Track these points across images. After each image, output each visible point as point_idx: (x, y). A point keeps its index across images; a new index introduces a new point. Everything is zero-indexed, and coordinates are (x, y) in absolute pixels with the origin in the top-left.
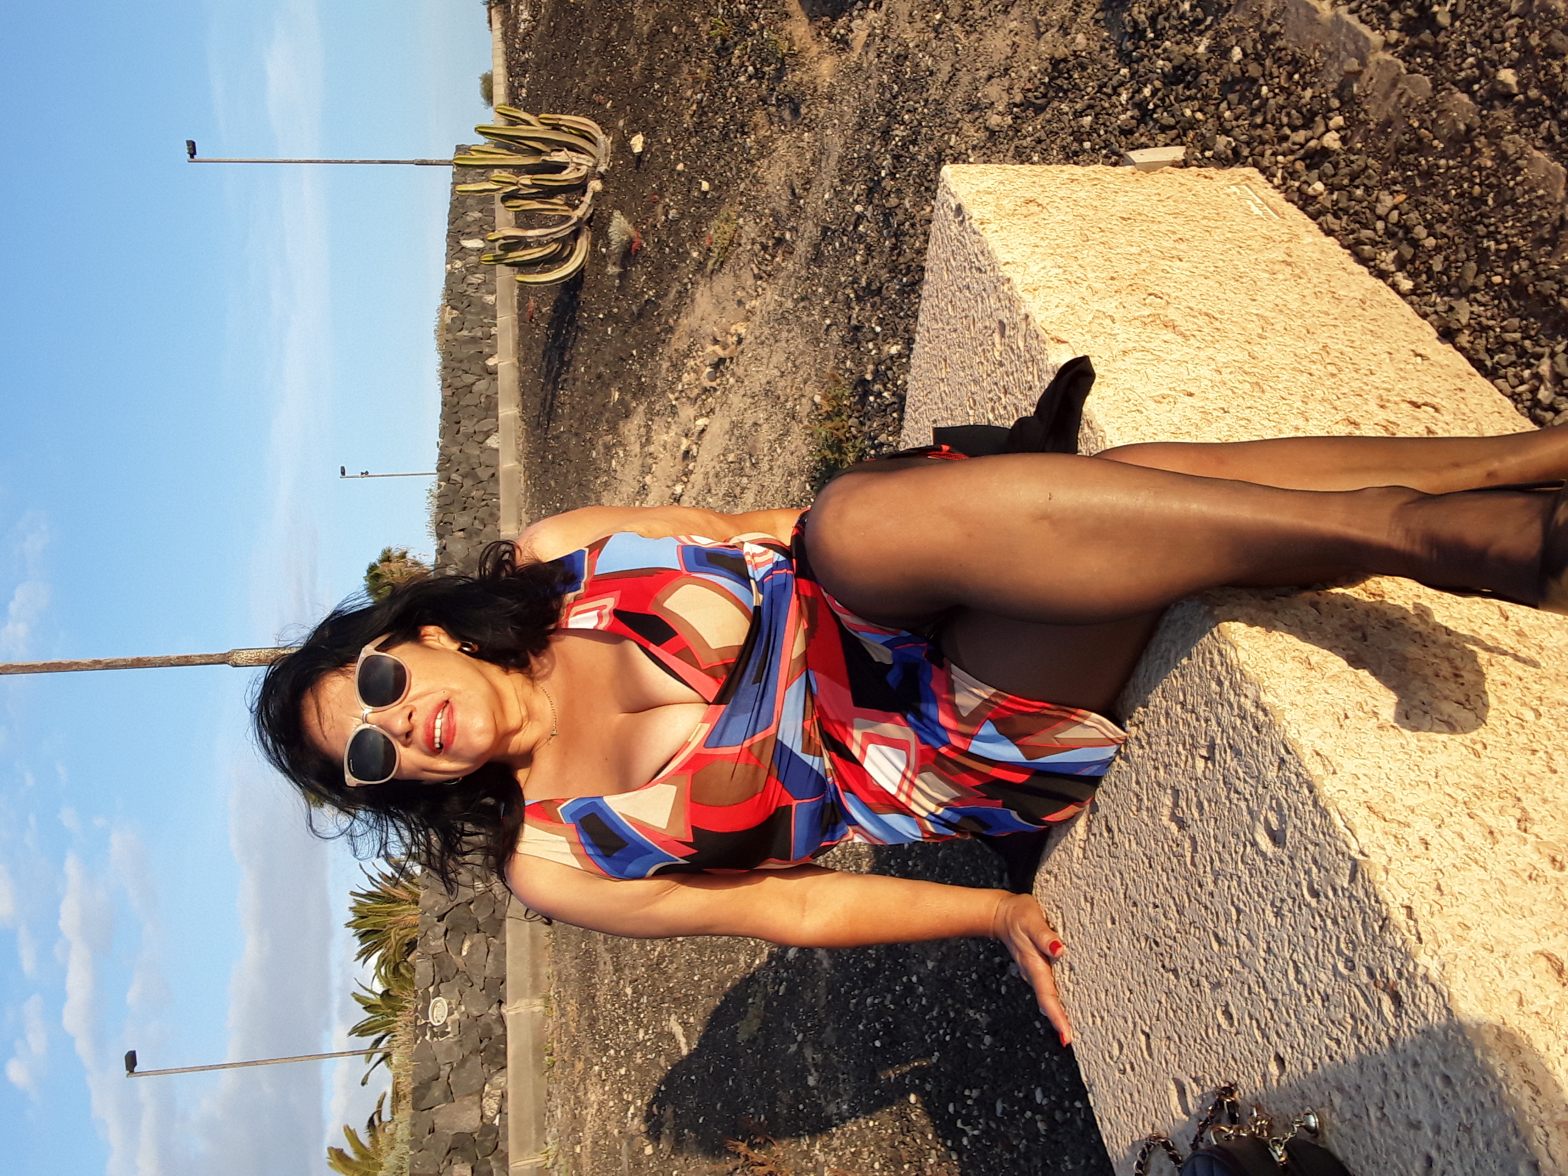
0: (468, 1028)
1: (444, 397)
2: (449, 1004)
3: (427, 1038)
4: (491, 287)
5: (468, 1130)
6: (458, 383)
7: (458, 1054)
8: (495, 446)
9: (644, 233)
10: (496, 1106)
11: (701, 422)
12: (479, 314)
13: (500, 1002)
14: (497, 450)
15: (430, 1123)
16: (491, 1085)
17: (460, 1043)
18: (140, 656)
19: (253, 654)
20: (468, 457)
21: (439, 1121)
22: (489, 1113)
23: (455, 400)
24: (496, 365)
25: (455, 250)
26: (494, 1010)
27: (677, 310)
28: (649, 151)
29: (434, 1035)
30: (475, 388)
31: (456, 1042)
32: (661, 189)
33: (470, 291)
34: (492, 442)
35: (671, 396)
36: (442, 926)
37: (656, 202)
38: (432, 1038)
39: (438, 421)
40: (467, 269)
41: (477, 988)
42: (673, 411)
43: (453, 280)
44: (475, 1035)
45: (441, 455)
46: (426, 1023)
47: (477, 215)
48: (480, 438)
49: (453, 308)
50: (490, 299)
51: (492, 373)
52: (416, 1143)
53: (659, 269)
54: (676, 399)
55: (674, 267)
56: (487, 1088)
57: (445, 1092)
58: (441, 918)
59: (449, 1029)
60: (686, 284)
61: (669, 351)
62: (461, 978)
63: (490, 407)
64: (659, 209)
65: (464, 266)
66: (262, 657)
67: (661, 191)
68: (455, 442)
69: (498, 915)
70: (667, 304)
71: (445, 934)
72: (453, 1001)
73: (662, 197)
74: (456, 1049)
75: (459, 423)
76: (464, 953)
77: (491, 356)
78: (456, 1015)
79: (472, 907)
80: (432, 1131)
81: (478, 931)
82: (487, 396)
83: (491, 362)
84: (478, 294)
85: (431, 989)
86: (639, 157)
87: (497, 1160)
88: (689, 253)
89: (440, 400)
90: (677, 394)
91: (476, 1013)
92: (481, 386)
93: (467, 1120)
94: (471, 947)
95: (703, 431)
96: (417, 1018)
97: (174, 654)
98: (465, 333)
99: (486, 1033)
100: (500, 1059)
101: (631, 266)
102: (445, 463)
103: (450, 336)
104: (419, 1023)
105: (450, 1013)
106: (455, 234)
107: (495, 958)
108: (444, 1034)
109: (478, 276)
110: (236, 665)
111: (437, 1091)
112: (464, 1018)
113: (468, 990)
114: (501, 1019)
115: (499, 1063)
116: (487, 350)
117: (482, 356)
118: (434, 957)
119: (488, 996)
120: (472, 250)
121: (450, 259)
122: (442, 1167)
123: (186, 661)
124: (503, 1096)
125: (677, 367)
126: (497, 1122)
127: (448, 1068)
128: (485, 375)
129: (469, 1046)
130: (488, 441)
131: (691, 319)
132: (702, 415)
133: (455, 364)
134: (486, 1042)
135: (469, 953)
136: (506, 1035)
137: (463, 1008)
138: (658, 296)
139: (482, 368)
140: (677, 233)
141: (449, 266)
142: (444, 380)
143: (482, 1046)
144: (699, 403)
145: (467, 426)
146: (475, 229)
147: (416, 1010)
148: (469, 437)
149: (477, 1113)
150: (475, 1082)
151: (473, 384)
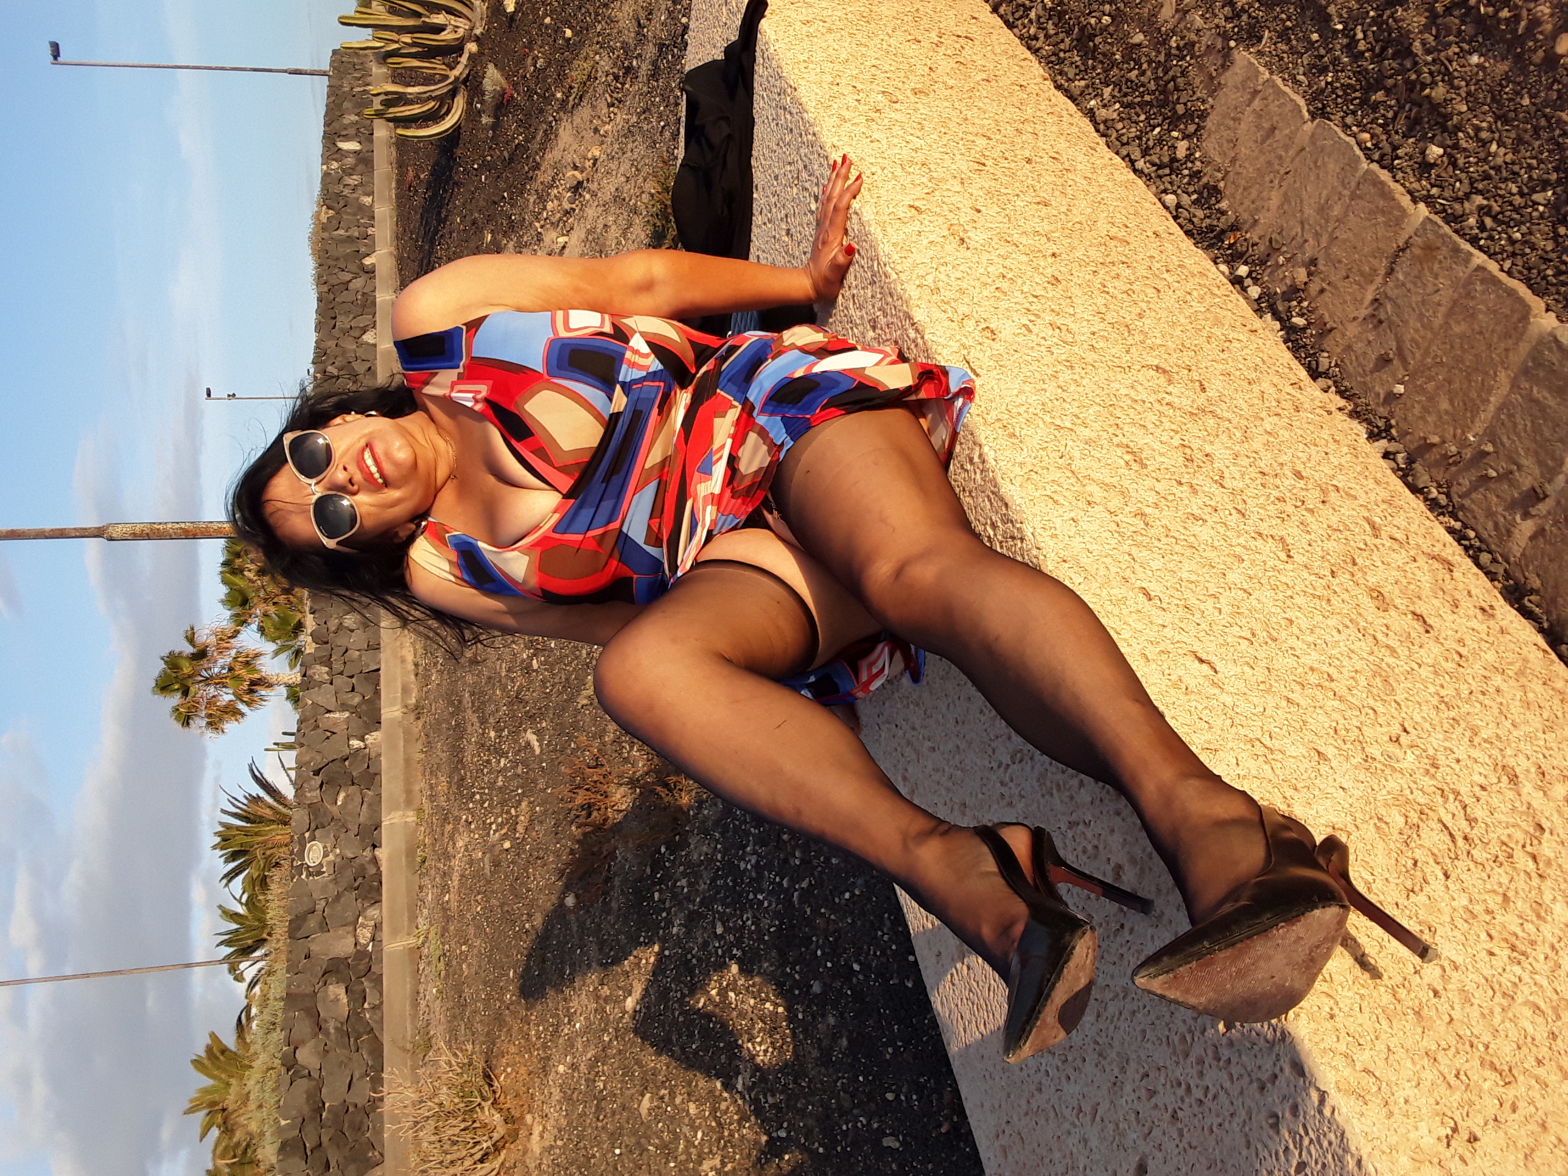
0: (342, 868)
1: (320, 293)
2: (324, 847)
3: (303, 877)
4: (368, 189)
5: (342, 955)
6: (334, 281)
7: (333, 890)
8: (372, 341)
9: (515, 85)
10: (369, 935)
11: (562, 240)
12: (355, 214)
13: (374, 846)
14: (375, 345)
15: (306, 950)
16: (365, 917)
17: (335, 881)
18: (15, 528)
19: (128, 529)
20: (344, 352)
21: (315, 948)
22: (362, 941)
23: (332, 296)
24: (374, 265)
25: (331, 152)
26: (367, 853)
27: (543, 148)
28: (521, 9)
29: (310, 874)
30: (351, 285)
31: (331, 881)
32: (530, 42)
33: (346, 192)
34: (368, 337)
35: (537, 225)
36: (318, 780)
37: (526, 55)
38: (307, 877)
39: (314, 316)
40: (343, 171)
41: (351, 834)
42: (539, 238)
43: (328, 180)
44: (349, 873)
45: (317, 348)
46: (302, 865)
47: (354, 118)
48: (357, 334)
49: (329, 208)
50: (367, 200)
51: (370, 272)
52: (293, 968)
53: (528, 115)
54: (542, 227)
55: (541, 111)
56: (360, 920)
57: (321, 923)
58: (317, 773)
59: (324, 869)
60: (551, 122)
61: (536, 185)
62: (336, 825)
63: (368, 304)
64: (529, 61)
65: (340, 167)
66: (138, 531)
67: (530, 45)
68: (331, 337)
69: (371, 770)
70: (534, 146)
71: (321, 786)
72: (328, 845)
73: (531, 49)
74: (331, 886)
75: (335, 318)
76: (339, 803)
77: (368, 255)
78: (331, 857)
79: (347, 763)
80: (308, 956)
81: (353, 784)
82: (364, 294)
83: (367, 261)
84: (355, 195)
85: (307, 835)
86: (512, 17)
87: (371, 981)
88: (554, 95)
89: (316, 295)
90: (542, 222)
91: (351, 855)
92: (358, 283)
93: (343, 946)
94: (345, 798)
95: (564, 247)
96: (293, 860)
97: (48, 526)
98: (341, 232)
99: (361, 872)
100: (374, 894)
101: (503, 116)
102: (321, 355)
103: (326, 235)
104: (295, 864)
105: (326, 855)
106: (332, 136)
107: (370, 805)
108: (320, 873)
109: (354, 177)
110: (111, 539)
111: (313, 922)
112: (339, 860)
113: (342, 836)
114: (375, 861)
115: (372, 898)
116: (363, 250)
117: (359, 255)
118: (309, 805)
119: (362, 840)
120: (348, 152)
121: (326, 159)
122: (317, 987)
123: (61, 534)
124: (377, 927)
125: (542, 199)
126: (370, 948)
127: (323, 903)
128: (362, 273)
129: (344, 883)
130: (364, 337)
131: (555, 152)
132: (563, 235)
133: (331, 262)
134: (360, 880)
135: (345, 803)
136: (381, 875)
137: (338, 851)
138: (526, 140)
139: (358, 266)
140: (545, 80)
141: (325, 167)
142: (319, 277)
143: (356, 884)
144: (561, 225)
145: (343, 322)
146: (352, 131)
147: (292, 853)
148: (345, 332)
149: (351, 940)
150: (349, 915)
151: (350, 281)
